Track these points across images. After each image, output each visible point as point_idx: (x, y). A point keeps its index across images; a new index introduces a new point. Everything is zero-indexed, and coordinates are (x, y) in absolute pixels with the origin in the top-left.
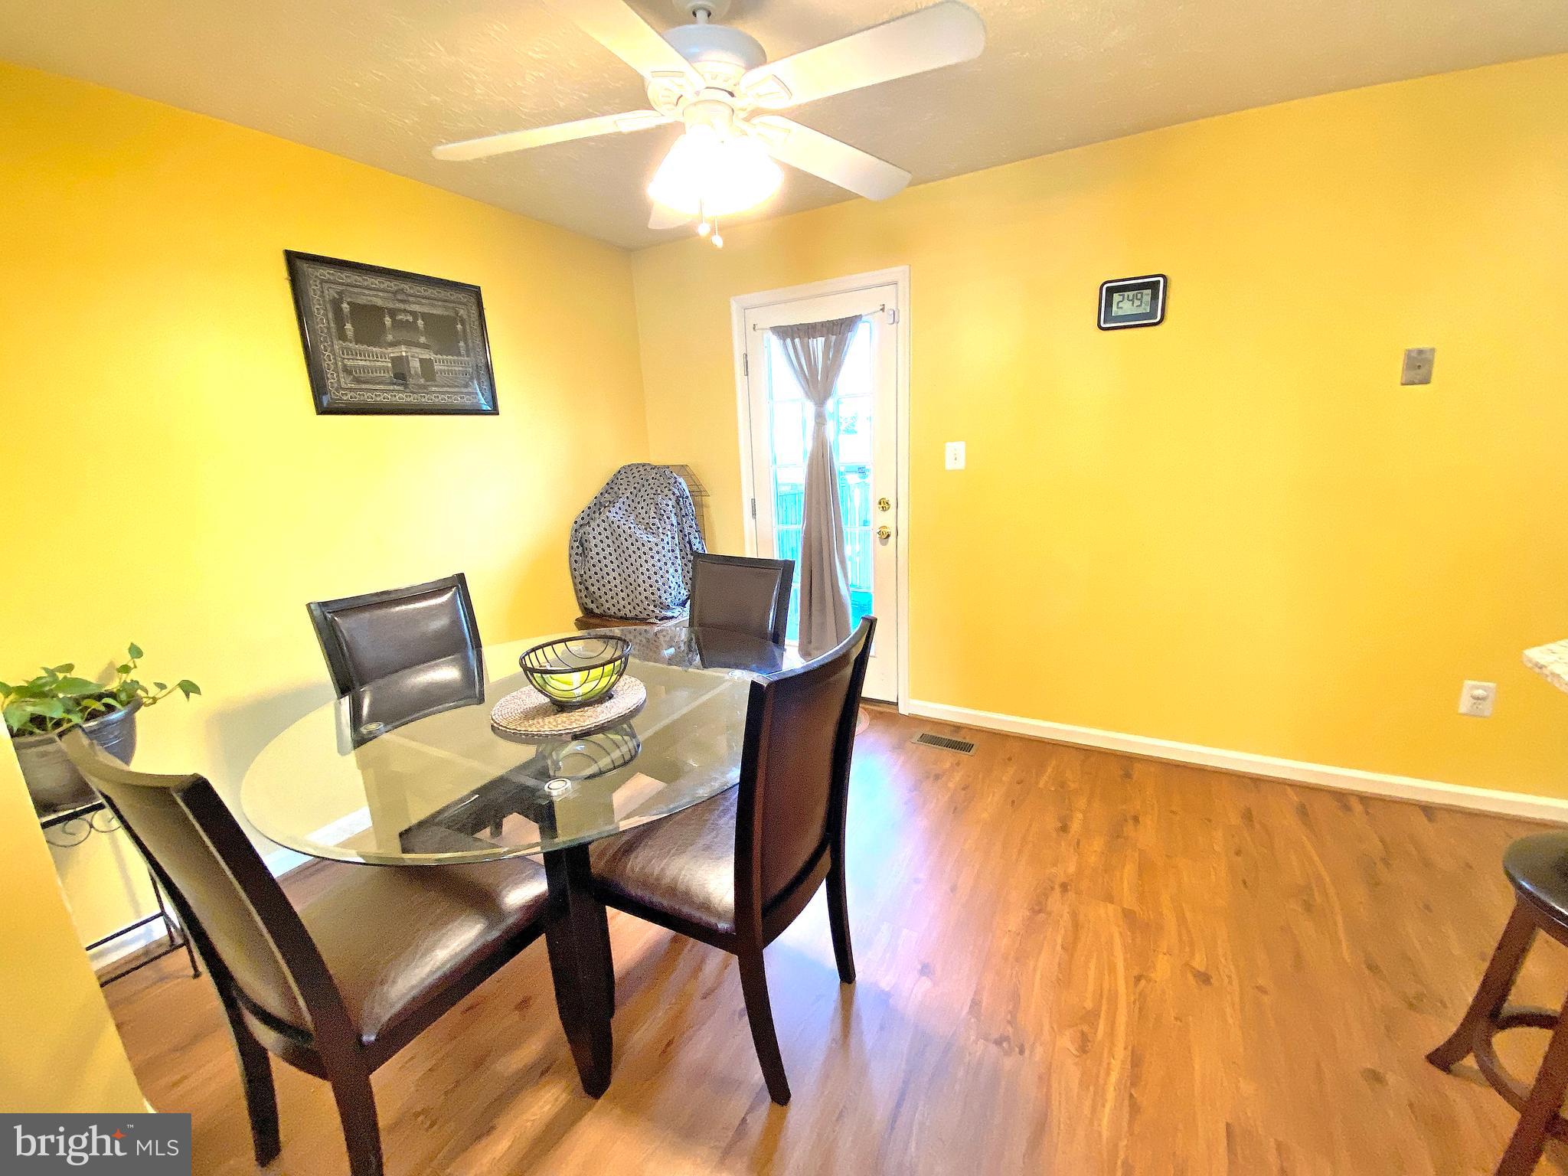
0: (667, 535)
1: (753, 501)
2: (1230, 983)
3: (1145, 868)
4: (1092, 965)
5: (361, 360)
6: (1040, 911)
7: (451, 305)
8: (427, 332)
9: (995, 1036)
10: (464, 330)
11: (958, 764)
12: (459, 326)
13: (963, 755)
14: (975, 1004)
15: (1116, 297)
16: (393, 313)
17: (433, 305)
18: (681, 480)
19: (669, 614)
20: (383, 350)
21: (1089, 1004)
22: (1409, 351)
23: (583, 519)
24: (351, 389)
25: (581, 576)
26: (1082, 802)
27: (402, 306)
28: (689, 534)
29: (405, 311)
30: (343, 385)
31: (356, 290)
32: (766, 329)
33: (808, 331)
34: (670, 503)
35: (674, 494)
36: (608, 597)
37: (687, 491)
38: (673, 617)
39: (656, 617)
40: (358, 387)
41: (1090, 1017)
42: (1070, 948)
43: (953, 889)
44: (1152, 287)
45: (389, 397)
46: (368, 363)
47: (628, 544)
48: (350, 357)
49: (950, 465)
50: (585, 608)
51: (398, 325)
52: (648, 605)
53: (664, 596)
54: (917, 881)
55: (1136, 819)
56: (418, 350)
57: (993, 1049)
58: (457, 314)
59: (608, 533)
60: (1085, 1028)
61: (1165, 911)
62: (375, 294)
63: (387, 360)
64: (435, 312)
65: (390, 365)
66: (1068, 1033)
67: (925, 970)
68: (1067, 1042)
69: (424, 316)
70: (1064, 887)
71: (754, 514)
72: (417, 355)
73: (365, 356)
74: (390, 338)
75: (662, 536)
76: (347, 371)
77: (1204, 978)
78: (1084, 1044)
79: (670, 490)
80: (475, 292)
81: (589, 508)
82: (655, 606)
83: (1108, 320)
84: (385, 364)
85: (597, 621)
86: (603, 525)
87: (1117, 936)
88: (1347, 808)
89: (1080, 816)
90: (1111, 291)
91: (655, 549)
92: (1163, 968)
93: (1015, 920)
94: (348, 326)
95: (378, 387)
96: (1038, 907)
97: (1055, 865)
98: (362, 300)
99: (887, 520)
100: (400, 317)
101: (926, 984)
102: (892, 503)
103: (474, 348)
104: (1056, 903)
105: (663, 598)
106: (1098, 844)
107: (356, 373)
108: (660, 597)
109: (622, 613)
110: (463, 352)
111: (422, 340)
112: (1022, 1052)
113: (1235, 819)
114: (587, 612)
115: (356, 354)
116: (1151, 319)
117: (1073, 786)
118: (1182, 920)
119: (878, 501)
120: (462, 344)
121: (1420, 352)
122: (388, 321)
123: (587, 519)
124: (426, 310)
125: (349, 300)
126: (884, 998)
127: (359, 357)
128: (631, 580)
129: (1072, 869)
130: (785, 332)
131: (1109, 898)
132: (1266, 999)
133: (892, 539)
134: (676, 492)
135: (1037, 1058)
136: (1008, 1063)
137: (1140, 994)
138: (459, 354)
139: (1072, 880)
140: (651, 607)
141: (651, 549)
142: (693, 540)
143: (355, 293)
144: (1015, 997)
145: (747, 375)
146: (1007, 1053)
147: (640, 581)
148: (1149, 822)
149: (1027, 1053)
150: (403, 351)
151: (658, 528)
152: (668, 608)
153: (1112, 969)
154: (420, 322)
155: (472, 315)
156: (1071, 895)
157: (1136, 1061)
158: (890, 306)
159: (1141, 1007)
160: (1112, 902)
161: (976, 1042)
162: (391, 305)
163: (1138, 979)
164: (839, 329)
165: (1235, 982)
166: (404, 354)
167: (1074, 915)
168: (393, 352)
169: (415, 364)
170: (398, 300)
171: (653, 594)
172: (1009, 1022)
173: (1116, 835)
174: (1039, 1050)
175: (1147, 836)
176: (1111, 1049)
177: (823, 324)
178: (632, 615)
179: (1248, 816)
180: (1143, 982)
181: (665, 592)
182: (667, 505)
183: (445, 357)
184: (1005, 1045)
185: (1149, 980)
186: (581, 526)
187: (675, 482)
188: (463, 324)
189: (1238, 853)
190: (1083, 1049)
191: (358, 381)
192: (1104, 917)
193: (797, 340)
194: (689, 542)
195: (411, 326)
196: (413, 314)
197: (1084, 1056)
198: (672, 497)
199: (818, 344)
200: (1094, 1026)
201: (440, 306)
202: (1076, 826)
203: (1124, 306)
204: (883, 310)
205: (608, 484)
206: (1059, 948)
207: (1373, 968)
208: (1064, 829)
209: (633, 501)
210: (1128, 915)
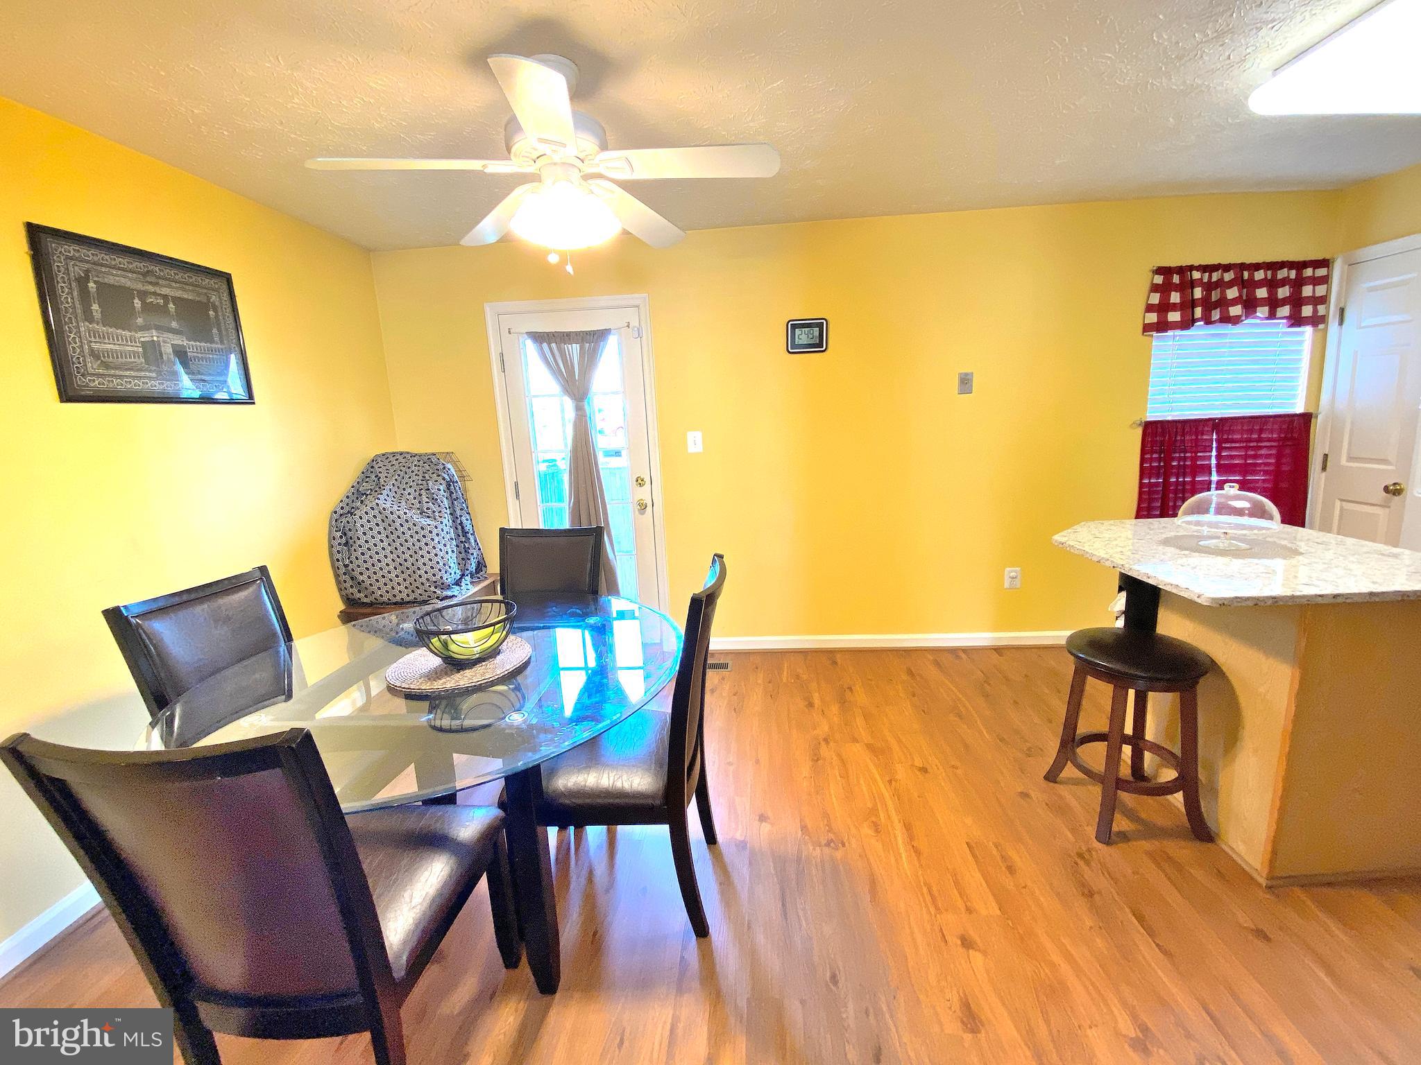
0: (445, 518)
1: (516, 484)
2: (938, 769)
3: (867, 717)
4: (862, 782)
5: (109, 344)
6: (818, 760)
7: (205, 291)
8: (179, 316)
9: (824, 842)
10: (217, 316)
11: (723, 679)
12: (211, 313)
13: (723, 672)
14: (804, 828)
15: (798, 331)
16: (143, 295)
17: (185, 290)
18: (449, 466)
19: (449, 593)
20: (133, 333)
21: (870, 805)
22: (961, 374)
23: (342, 508)
24: (99, 375)
25: (346, 566)
26: (814, 685)
27: (151, 288)
28: (461, 516)
29: (155, 294)
30: (91, 370)
31: (103, 269)
32: (522, 333)
33: (564, 338)
34: (441, 488)
35: (444, 479)
36: (381, 584)
37: (456, 476)
38: (453, 596)
39: (438, 598)
40: (105, 372)
41: (873, 811)
42: (845, 776)
43: (757, 762)
44: (819, 325)
45: (141, 384)
46: (117, 347)
47: (405, 529)
48: (97, 340)
49: (692, 449)
50: (348, 599)
51: (147, 308)
52: (430, 586)
53: (445, 577)
54: (730, 764)
55: (850, 689)
56: (170, 336)
57: (827, 850)
58: (209, 298)
59: (379, 520)
60: (874, 819)
61: (889, 739)
62: (122, 277)
63: (138, 344)
64: (186, 296)
65: (141, 350)
66: (865, 824)
67: (762, 818)
68: (867, 830)
69: (176, 300)
70: (826, 740)
71: (517, 496)
72: (169, 340)
73: (113, 340)
74: (140, 321)
75: (440, 519)
76: (95, 355)
77: (924, 770)
78: (876, 828)
79: (439, 476)
80: (227, 278)
81: (348, 497)
82: (436, 587)
83: (794, 348)
84: (136, 349)
85: (368, 610)
86: (372, 513)
87: (868, 760)
88: (958, 657)
89: (817, 694)
90: (794, 326)
91: (435, 532)
92: (901, 772)
93: (805, 769)
94: (95, 307)
95: (127, 373)
96: (816, 758)
97: (815, 729)
98: (110, 280)
99: (644, 494)
100: (149, 300)
101: (766, 827)
102: (647, 480)
103: (228, 336)
104: (824, 751)
105: (444, 579)
106: (835, 709)
107: (104, 357)
108: (441, 578)
109: (398, 599)
110: (217, 339)
111: (174, 325)
112: (844, 845)
113: (905, 677)
114: (350, 601)
115: (102, 337)
116: (818, 345)
117: (805, 677)
118: (899, 741)
119: (635, 479)
120: (215, 331)
121: (966, 374)
122: (137, 303)
123: (347, 509)
124: (178, 294)
125: (96, 279)
126: (742, 845)
127: (107, 341)
128: (408, 564)
129: (826, 728)
130: (538, 338)
131: (855, 740)
132: (959, 772)
133: (649, 508)
134: (447, 477)
135: (854, 846)
136: (839, 854)
137: (895, 789)
138: (212, 341)
139: (829, 735)
140: (433, 589)
141: (431, 532)
142: (465, 521)
143: (102, 272)
144: (826, 816)
145: (504, 372)
146: (837, 849)
147: (420, 564)
148: (858, 688)
149: (847, 844)
150: (154, 335)
151: (434, 512)
152: (449, 588)
153: (875, 781)
154: (171, 305)
155: (224, 303)
156: (832, 744)
157: (908, 827)
158: (635, 323)
159: (897, 794)
160: (858, 742)
161: (814, 849)
162: (140, 286)
163: (890, 782)
164: (593, 339)
165: (941, 768)
166: (155, 338)
167: (839, 755)
168: (145, 336)
169: (167, 350)
170: (147, 282)
171: (434, 575)
172: (828, 831)
173: (843, 702)
174: (853, 841)
175: (861, 697)
176: (892, 826)
177: (577, 333)
178: (411, 598)
179: (910, 673)
180: (893, 783)
181: (446, 573)
182: (439, 490)
183: (198, 343)
184: (832, 844)
185: (896, 781)
186: (341, 515)
187: (444, 468)
188: (215, 310)
189: (914, 696)
190: (877, 831)
191: (106, 365)
192: (857, 752)
193: (553, 345)
194: (461, 524)
195: (163, 310)
196: (165, 297)
197: (879, 835)
198: (442, 482)
199: (574, 349)
200: (877, 816)
201: (190, 291)
202: (817, 702)
203: (802, 337)
204: (628, 326)
205: (363, 473)
206: (839, 778)
207: (1002, 740)
208: (811, 705)
209: (398, 487)
210: (869, 747)
